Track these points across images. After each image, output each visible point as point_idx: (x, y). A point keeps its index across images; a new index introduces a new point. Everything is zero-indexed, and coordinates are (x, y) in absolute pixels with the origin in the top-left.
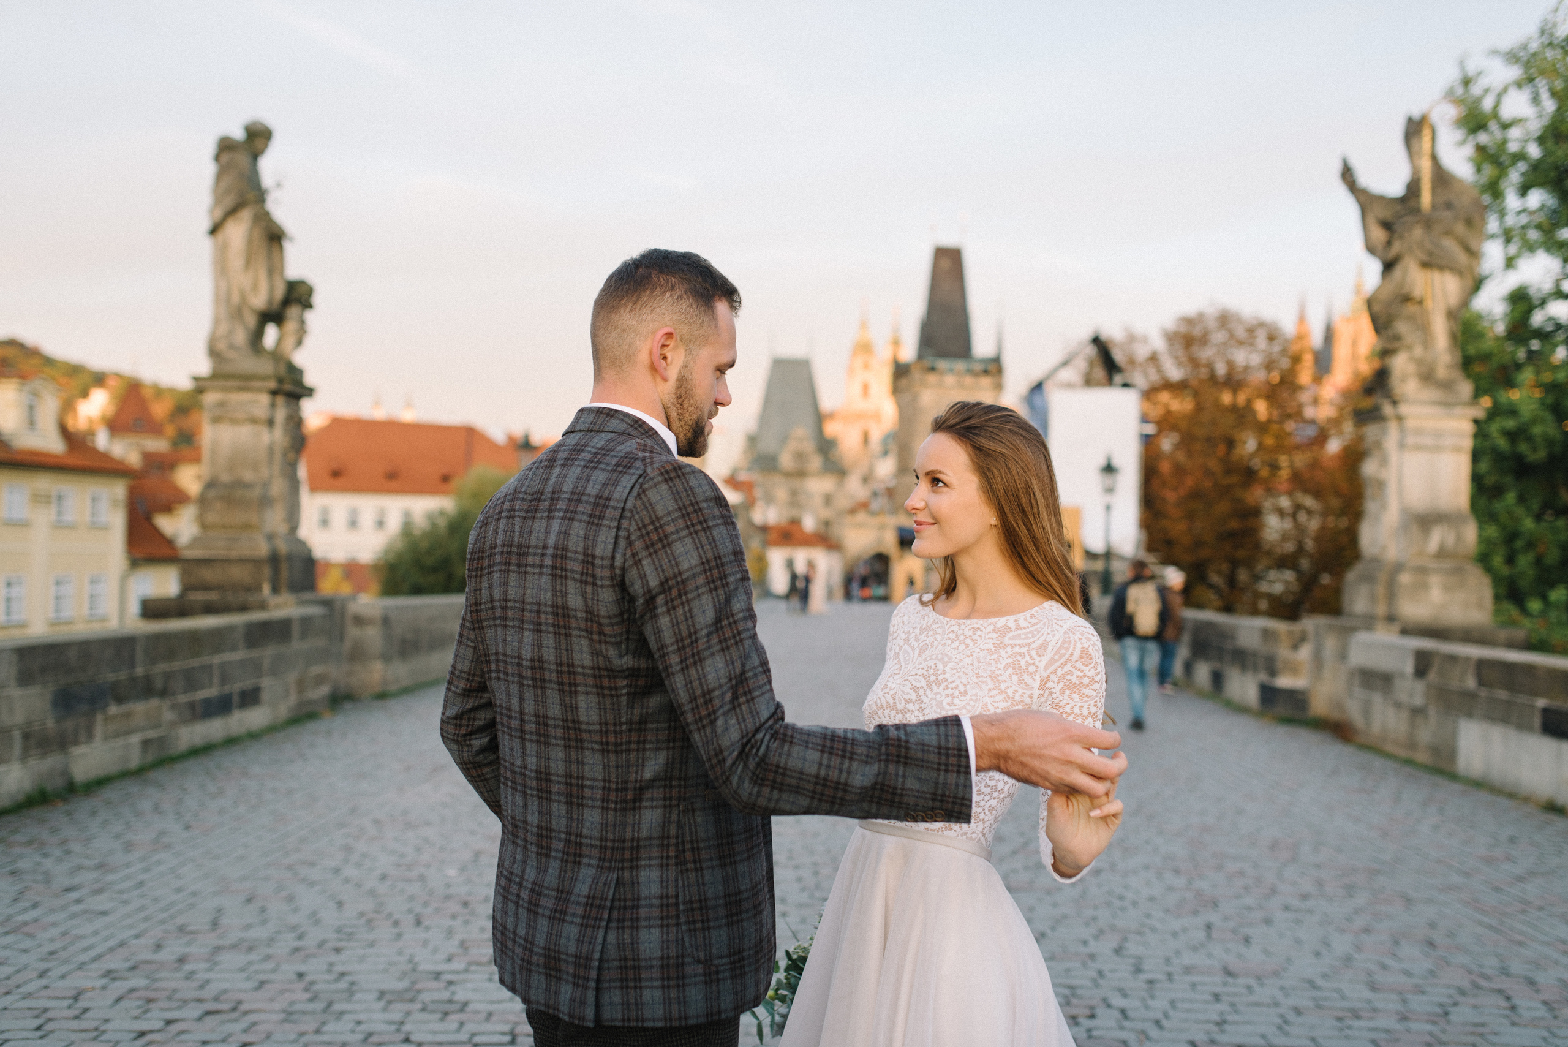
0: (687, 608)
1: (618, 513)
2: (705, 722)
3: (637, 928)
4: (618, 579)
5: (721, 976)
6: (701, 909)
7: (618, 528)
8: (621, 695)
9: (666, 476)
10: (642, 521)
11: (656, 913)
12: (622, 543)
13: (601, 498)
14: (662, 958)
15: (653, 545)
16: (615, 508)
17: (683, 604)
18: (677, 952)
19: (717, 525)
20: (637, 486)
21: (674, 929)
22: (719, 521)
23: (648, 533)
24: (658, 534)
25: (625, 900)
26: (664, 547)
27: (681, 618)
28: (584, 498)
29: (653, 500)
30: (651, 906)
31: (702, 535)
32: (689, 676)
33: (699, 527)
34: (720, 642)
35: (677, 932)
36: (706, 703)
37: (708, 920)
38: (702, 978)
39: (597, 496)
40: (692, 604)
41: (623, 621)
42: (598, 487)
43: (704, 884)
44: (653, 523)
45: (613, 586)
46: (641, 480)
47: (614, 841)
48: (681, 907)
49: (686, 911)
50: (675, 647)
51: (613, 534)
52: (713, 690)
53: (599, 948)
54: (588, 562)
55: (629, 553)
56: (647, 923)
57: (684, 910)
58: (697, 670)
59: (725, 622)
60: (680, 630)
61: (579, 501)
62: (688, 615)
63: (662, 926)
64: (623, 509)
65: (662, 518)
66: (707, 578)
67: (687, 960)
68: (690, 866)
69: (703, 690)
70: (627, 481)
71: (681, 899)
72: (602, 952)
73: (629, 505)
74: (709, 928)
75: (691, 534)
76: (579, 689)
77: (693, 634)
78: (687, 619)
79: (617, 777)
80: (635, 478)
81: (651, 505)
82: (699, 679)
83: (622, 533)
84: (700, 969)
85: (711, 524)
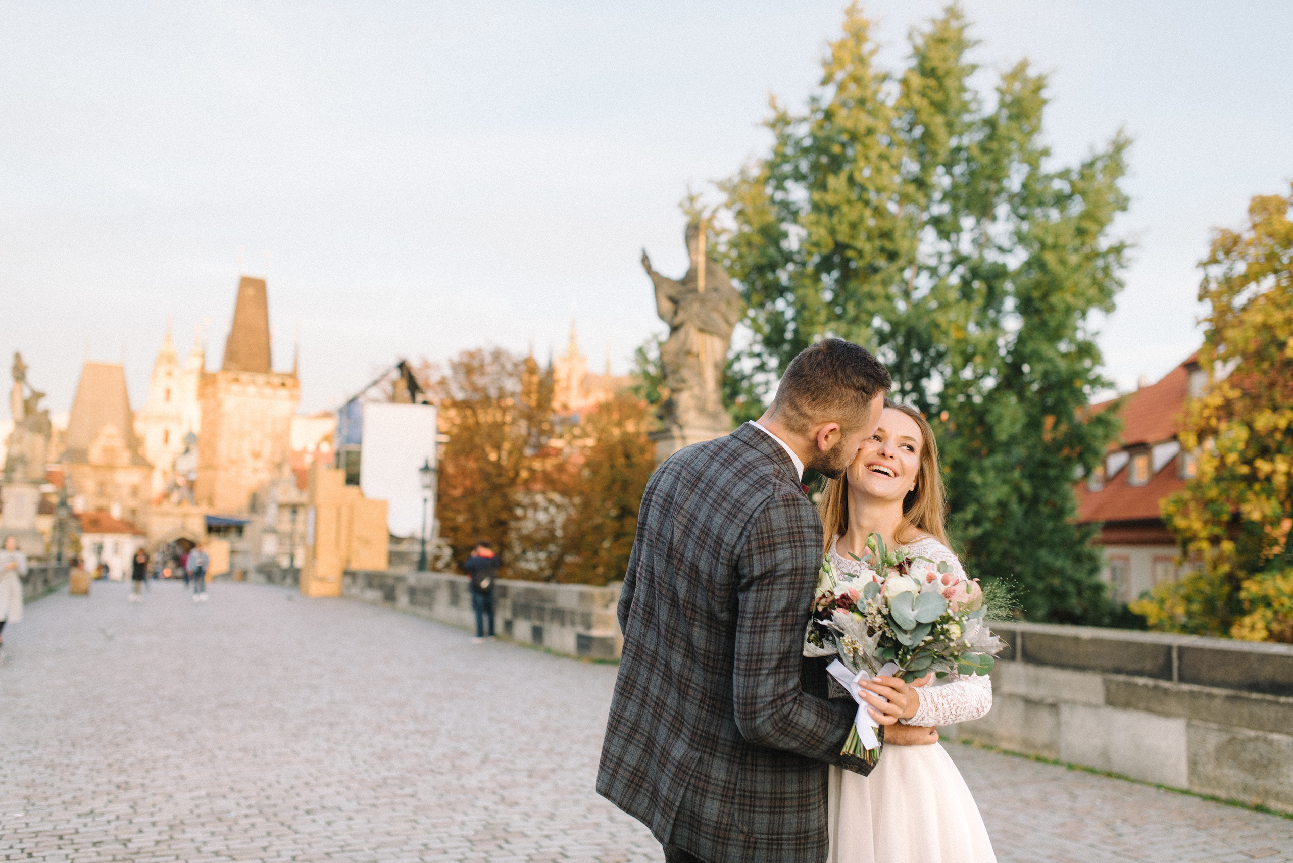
0: (770, 594)
1: (746, 519)
2: (751, 673)
3: (705, 796)
4: (734, 562)
5: (758, 846)
6: (751, 797)
7: (744, 528)
8: (722, 636)
9: (786, 503)
10: (761, 529)
11: (719, 791)
12: (744, 539)
13: (739, 502)
14: (717, 822)
15: (763, 547)
16: (745, 514)
17: (768, 590)
18: (728, 821)
19: (811, 546)
20: (765, 503)
21: (729, 806)
22: (813, 543)
23: (762, 538)
24: (769, 541)
25: (701, 773)
26: (770, 551)
27: (763, 599)
28: (729, 498)
29: (772, 517)
30: (717, 785)
31: (799, 549)
32: (754, 639)
33: (798, 544)
34: (783, 625)
35: (731, 808)
36: (757, 661)
37: (754, 806)
38: (742, 844)
39: (737, 500)
40: (774, 592)
41: (728, 589)
42: (739, 494)
43: (756, 781)
44: (768, 532)
45: (728, 565)
46: (768, 500)
47: (702, 731)
48: (737, 793)
49: (740, 795)
50: (751, 616)
51: (740, 531)
52: (765, 655)
53: (679, 799)
54: (718, 543)
55: (746, 548)
56: (712, 796)
57: (739, 795)
58: (760, 637)
59: (791, 613)
60: (759, 606)
61: (724, 499)
62: (769, 598)
63: (722, 801)
64: (751, 516)
65: (774, 531)
66: (791, 579)
67: (734, 828)
68: (749, 767)
69: (758, 651)
70: (759, 497)
71: (738, 787)
72: (681, 802)
73: (756, 515)
74: (754, 812)
75: (791, 547)
76: (696, 623)
77: (766, 611)
78: (766, 601)
79: (711, 690)
80: (765, 497)
81: (770, 519)
82: (759, 643)
83: (746, 533)
84: (742, 837)
85: (807, 544)
